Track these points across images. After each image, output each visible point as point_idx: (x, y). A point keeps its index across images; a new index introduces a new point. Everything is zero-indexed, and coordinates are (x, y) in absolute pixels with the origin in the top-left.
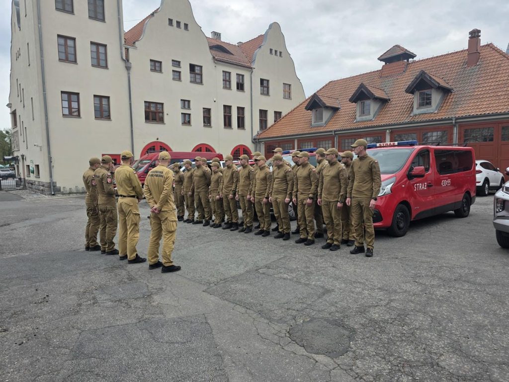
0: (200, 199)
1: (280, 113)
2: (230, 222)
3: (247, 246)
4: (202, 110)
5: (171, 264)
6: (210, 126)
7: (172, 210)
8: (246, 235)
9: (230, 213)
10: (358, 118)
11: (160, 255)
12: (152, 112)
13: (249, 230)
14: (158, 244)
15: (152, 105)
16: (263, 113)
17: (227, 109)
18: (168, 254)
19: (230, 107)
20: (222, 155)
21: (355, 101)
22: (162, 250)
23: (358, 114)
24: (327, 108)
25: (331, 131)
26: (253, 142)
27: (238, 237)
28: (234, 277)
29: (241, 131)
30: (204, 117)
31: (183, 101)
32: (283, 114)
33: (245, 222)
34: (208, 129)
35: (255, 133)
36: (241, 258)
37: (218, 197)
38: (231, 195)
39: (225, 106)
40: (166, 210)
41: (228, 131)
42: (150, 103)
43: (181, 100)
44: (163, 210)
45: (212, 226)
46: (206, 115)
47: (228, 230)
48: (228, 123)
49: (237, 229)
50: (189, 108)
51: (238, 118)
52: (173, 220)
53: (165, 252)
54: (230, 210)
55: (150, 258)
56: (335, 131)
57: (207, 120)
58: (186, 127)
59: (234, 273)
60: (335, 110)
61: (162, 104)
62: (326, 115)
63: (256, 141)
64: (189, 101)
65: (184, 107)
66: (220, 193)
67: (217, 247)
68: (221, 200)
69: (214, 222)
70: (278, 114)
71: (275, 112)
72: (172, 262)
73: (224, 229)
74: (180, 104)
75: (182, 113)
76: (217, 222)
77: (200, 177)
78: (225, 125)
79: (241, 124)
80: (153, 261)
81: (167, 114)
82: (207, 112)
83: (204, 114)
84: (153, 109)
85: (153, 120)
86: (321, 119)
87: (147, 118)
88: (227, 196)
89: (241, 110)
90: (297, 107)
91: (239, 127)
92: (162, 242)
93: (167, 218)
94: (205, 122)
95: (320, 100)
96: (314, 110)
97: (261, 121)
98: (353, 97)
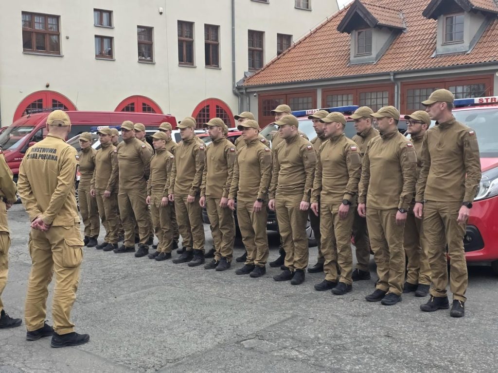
0: (129, 205)
1: (289, 37)
2: (187, 249)
3: (219, 295)
4: (136, 30)
5: (70, 331)
6: (151, 62)
7: (73, 224)
8: (218, 274)
9: (189, 231)
10: (440, 49)
11: (49, 311)
12: (38, 33)
13: (224, 264)
14: (45, 291)
15: (36, 19)
16: (256, 38)
17: (186, 28)
18: (65, 310)
19: (190, 25)
20: (174, 118)
21: (435, 16)
22: (53, 302)
23: (440, 40)
24: (380, 28)
25: (388, 74)
26: (235, 94)
27: (203, 278)
28: (193, 356)
29: (212, 72)
30: (139, 44)
31: (99, 12)
32: (295, 40)
33: (217, 250)
34: (146, 67)
35: (239, 77)
36: (209, 318)
37: (164, 199)
38: (189, 197)
39: (180, 23)
40: (61, 224)
41: (186, 71)
42: (32, 15)
43: (95, 10)
44: (55, 224)
45: (153, 257)
46: (143, 40)
47: (184, 265)
48: (186, 56)
49: (202, 262)
50: (110, 25)
51: (207, 46)
52: (75, 244)
53: (59, 306)
54: (189, 225)
55: (29, 319)
56: (395, 74)
57: (146, 51)
58: (104, 64)
59: (193, 348)
60: (396, 32)
61: (57, 18)
62: (378, 41)
63: (241, 91)
64: (110, 13)
65: (100, 24)
66: (170, 192)
67: (161, 299)
68: (170, 205)
69: (157, 250)
70: (284, 40)
71: (280, 36)
72: (72, 326)
73: (176, 262)
74: (91, 18)
75: (96, 36)
76: (163, 249)
77: (131, 160)
78: (181, 59)
79: (212, 59)
80: (34, 323)
81: (67, 38)
82: (146, 36)
83: (139, 38)
84: (38, 27)
85: (38, 48)
86: (369, 49)
87: (28, 45)
88: (182, 199)
89: (212, 31)
90: (322, 26)
91: (208, 63)
92: (54, 286)
93: (64, 239)
94: (140, 54)
95: (368, 14)
96: (355, 33)
97: (251, 53)
98: (430, 6)
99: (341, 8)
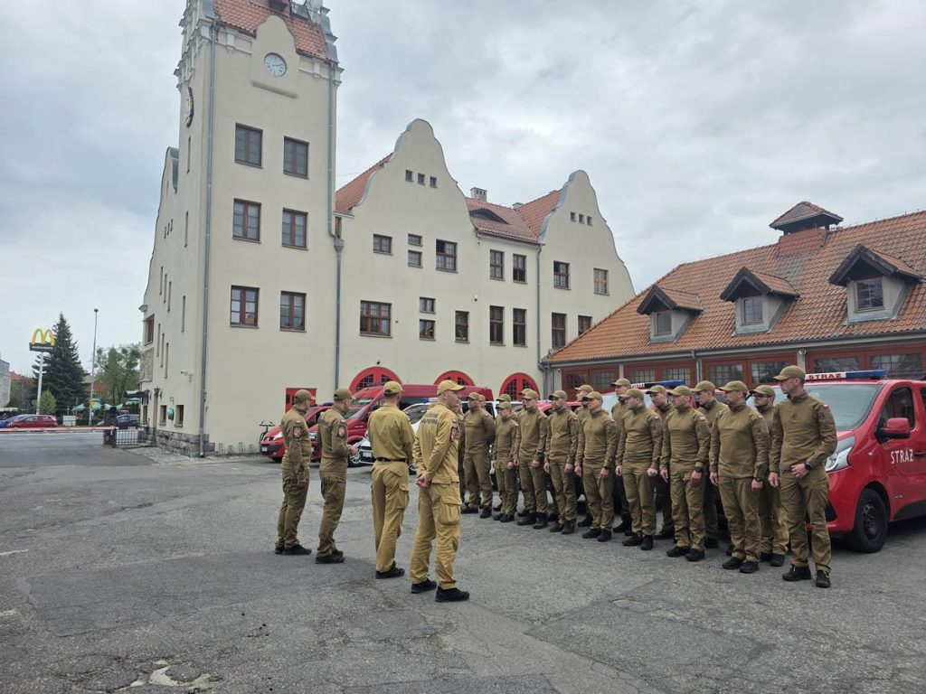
0: (473, 468)
1: (589, 319)
2: (531, 512)
3: (574, 556)
4: (454, 314)
5: (452, 586)
6: (466, 341)
7: (450, 482)
8: (565, 537)
9: (533, 494)
12: (372, 318)
13: (568, 528)
14: (429, 546)
15: (372, 307)
16: (558, 320)
17: (497, 312)
18: (445, 566)
19: (501, 309)
20: (490, 391)
22: (435, 559)
24: (678, 309)
25: (689, 352)
26: (540, 369)
27: (552, 540)
28: (572, 612)
29: (519, 350)
30: (457, 326)
31: (424, 300)
32: (594, 322)
33: (562, 514)
34: (462, 346)
35: (544, 354)
36: (574, 578)
37: (510, 464)
38: (534, 462)
39: (492, 308)
40: (438, 481)
41: (496, 349)
42: (369, 303)
43: (421, 298)
44: (433, 482)
45: (497, 518)
46: (460, 323)
47: (529, 528)
48: (496, 336)
49: (545, 526)
50: (433, 310)
51: (515, 327)
52: (449, 502)
53: (440, 563)
54: (533, 490)
55: (414, 572)
56: (696, 352)
57: (462, 332)
58: (427, 344)
59: (569, 605)
61: (389, 305)
62: (677, 322)
63: (545, 367)
64: (433, 300)
65: (424, 310)
66: (515, 458)
67: (520, 557)
69: (501, 512)
70: (584, 321)
71: (580, 318)
72: (455, 582)
73: (520, 524)
74: (418, 304)
75: (421, 320)
76: (507, 511)
77: (476, 427)
78: (492, 338)
79: (519, 338)
80: (419, 576)
81: (397, 322)
82: (462, 317)
83: (457, 321)
84: (373, 313)
85: (372, 330)
86: (668, 329)
87: (363, 329)
88: (526, 464)
89: (520, 314)
90: (621, 309)
91: (516, 341)
93: (440, 497)
94: (457, 335)
95: (666, 297)
96: (654, 315)
97: (555, 333)
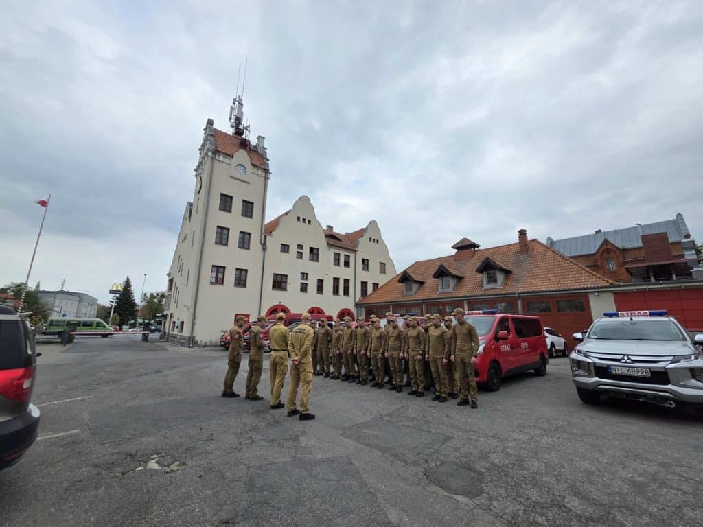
1: (377, 284)
4: (317, 280)
5: (307, 412)
6: (322, 293)
7: (309, 362)
9: (348, 366)
10: (440, 291)
12: (278, 282)
15: (279, 276)
16: (364, 284)
17: (336, 280)
18: (305, 402)
19: (338, 279)
21: (437, 277)
23: (440, 287)
24: (416, 282)
25: (419, 300)
26: (355, 307)
29: (346, 298)
30: (318, 286)
31: (303, 274)
32: (380, 286)
34: (320, 296)
35: (357, 300)
39: (334, 278)
40: (304, 362)
41: (336, 297)
42: (277, 275)
43: (301, 273)
44: (302, 362)
48: (336, 292)
50: (307, 279)
51: (345, 287)
52: (309, 371)
53: (303, 400)
54: (348, 364)
56: (423, 300)
57: (320, 289)
58: (304, 294)
60: (422, 283)
61: (286, 276)
62: (415, 287)
63: (358, 306)
64: (307, 274)
65: (303, 278)
70: (375, 285)
71: (374, 284)
74: (300, 276)
75: (301, 283)
78: (334, 292)
79: (346, 292)
81: (290, 284)
82: (320, 282)
83: (318, 284)
84: (279, 279)
85: (278, 287)
86: (411, 290)
87: (274, 286)
88: (346, 352)
89: (347, 281)
90: (389, 281)
91: (344, 294)
93: (305, 369)
94: (318, 290)
95: (410, 276)
96: (405, 283)
97: (362, 290)
98: (436, 273)
99: (398, 273)
